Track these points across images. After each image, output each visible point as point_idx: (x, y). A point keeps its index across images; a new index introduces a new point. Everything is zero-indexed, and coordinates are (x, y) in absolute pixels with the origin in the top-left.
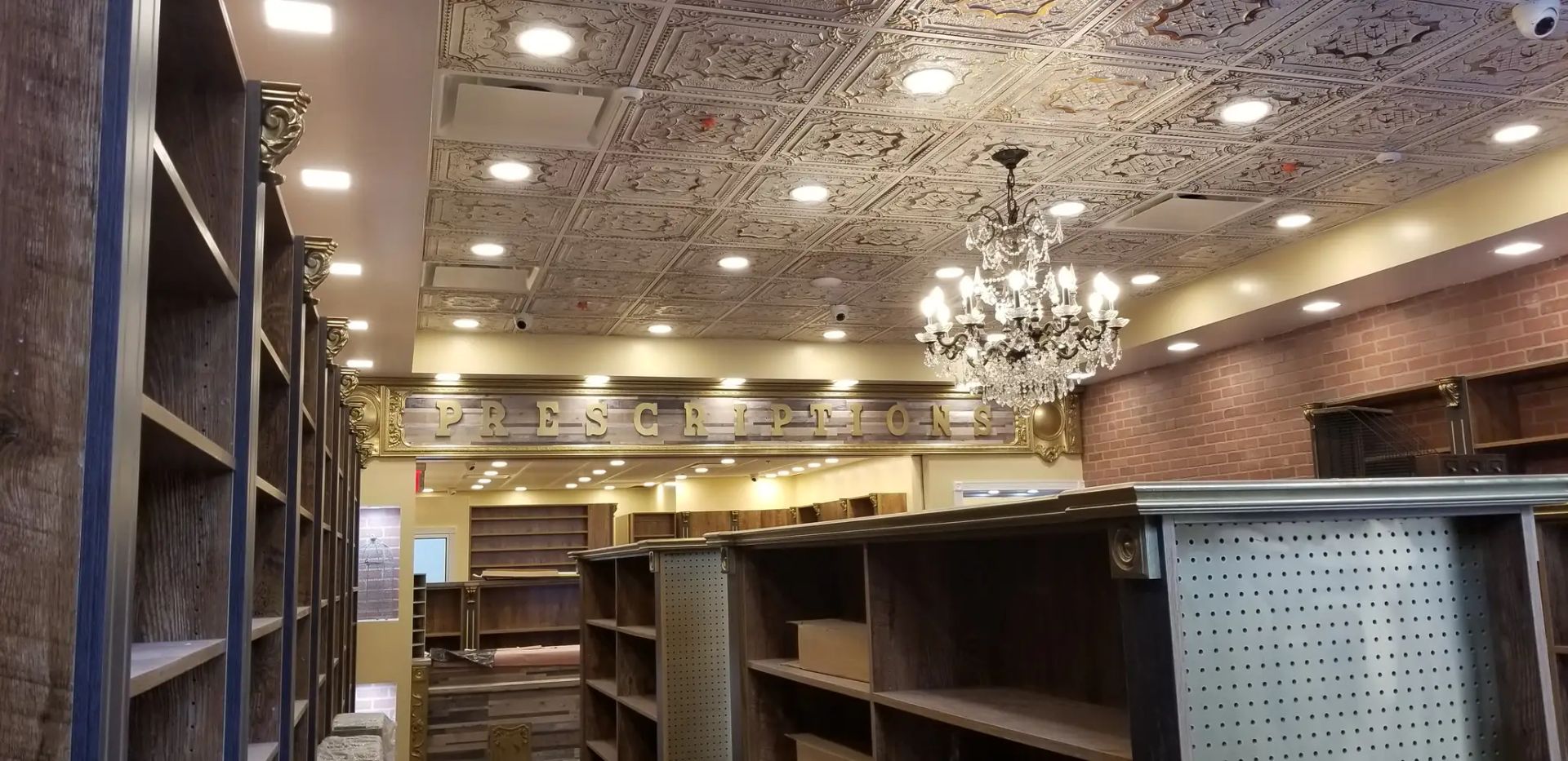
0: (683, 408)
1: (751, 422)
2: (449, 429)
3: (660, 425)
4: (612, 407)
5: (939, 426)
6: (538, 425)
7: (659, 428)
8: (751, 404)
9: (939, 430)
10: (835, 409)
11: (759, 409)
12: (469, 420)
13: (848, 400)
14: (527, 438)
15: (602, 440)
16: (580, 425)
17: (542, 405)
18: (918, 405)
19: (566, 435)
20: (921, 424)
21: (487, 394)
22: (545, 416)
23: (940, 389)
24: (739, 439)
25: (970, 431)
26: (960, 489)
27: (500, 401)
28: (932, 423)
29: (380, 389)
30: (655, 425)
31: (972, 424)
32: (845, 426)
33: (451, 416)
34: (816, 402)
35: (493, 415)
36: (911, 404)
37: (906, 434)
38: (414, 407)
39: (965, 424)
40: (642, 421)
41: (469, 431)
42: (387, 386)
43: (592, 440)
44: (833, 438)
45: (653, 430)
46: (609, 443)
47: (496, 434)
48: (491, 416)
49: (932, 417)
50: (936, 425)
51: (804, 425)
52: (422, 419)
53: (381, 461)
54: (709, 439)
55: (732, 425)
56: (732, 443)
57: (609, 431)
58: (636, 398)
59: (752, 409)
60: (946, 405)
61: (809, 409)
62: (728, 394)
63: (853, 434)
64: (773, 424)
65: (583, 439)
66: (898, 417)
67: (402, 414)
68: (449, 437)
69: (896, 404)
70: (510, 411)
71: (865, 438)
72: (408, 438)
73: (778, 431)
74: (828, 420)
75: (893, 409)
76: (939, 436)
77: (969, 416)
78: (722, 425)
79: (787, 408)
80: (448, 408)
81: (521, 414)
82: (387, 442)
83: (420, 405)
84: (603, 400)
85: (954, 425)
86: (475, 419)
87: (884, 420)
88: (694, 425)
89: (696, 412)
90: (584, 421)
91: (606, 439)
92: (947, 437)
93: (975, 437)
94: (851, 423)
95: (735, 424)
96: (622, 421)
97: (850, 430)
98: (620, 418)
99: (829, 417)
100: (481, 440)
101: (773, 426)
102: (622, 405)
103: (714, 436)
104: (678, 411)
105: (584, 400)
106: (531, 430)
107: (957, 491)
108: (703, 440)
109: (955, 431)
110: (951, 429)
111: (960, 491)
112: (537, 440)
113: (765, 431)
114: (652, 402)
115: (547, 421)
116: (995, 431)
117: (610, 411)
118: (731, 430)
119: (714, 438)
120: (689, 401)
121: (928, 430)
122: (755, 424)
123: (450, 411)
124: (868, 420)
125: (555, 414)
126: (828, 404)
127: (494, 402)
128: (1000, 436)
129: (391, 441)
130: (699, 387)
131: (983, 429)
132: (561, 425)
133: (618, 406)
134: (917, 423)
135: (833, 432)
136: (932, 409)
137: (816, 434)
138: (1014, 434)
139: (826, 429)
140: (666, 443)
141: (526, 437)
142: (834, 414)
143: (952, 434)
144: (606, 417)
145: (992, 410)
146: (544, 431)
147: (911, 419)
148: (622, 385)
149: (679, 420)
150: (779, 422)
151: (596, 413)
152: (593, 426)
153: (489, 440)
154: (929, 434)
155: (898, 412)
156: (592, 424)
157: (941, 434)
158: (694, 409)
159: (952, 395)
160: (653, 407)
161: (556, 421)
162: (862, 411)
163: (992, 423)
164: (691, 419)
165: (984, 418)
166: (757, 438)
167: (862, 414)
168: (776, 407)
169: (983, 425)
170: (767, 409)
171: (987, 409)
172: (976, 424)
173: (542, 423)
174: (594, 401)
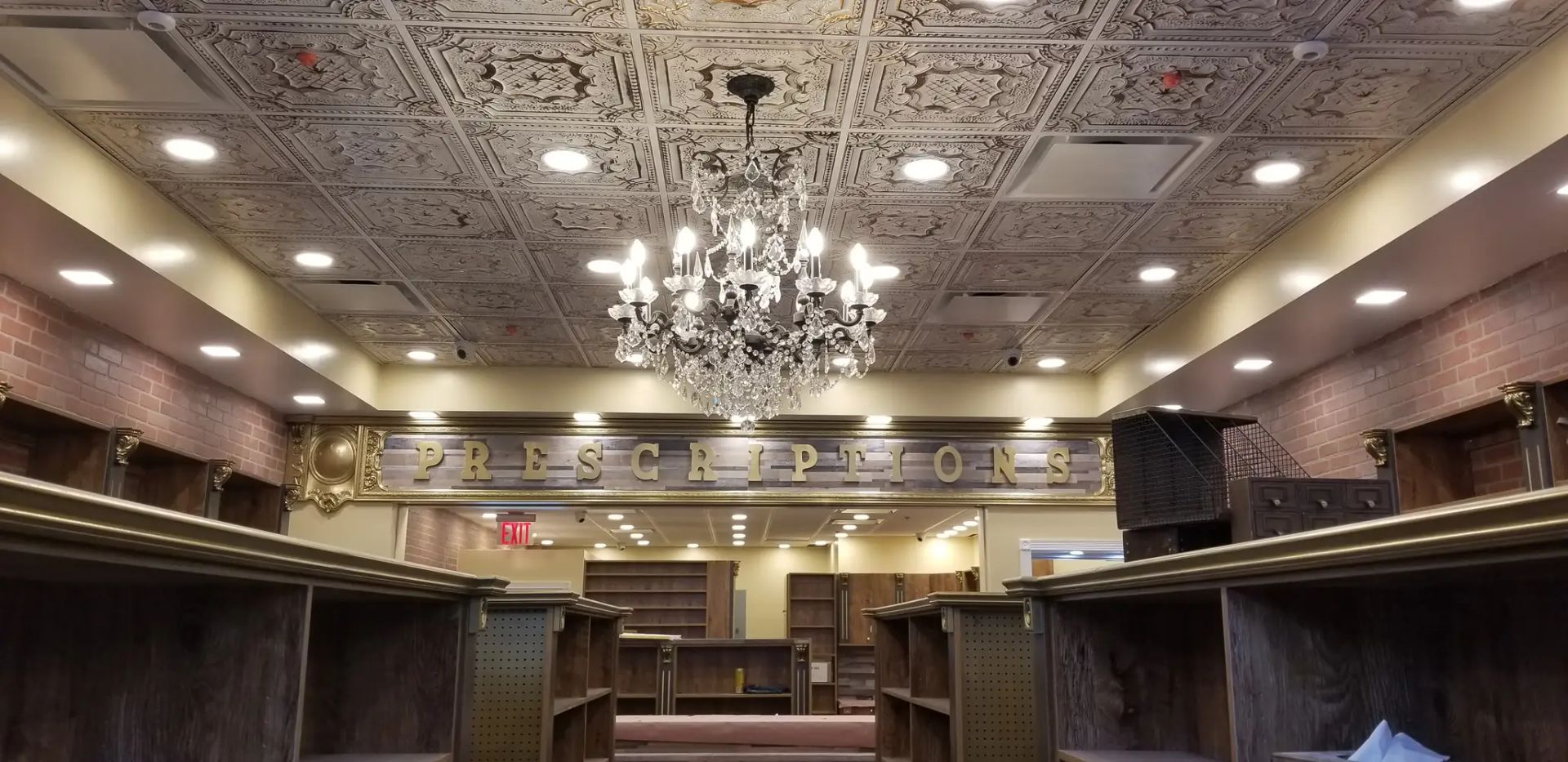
0: (688, 449)
1: (768, 466)
2: (429, 472)
3: (662, 468)
4: (608, 448)
5: (1002, 471)
6: (524, 468)
7: (659, 471)
8: (768, 444)
9: (1001, 476)
10: (871, 451)
11: (778, 451)
12: (451, 463)
13: (886, 441)
14: (512, 483)
15: (596, 485)
16: (571, 468)
17: (530, 446)
18: (974, 446)
19: (555, 479)
20: (977, 468)
21: (471, 434)
22: (532, 457)
23: (1003, 427)
24: (753, 484)
25: (1042, 478)
26: (1026, 547)
27: (484, 441)
28: (992, 468)
29: (358, 429)
30: (655, 469)
31: (1044, 470)
32: (882, 471)
33: (430, 458)
34: (847, 443)
35: (477, 457)
36: (966, 445)
37: (958, 480)
38: (394, 448)
39: (1036, 470)
40: (641, 464)
41: (451, 474)
42: (365, 425)
43: (584, 484)
44: (867, 485)
45: (653, 473)
46: (602, 488)
47: (478, 478)
48: (473, 458)
49: (993, 461)
50: (997, 469)
51: (832, 469)
52: (402, 461)
53: (357, 506)
54: (717, 485)
55: (746, 469)
56: (745, 489)
57: (603, 475)
58: (636, 438)
59: (770, 451)
60: (1011, 446)
61: (837, 450)
62: (741, 432)
63: (892, 481)
64: (794, 468)
65: (573, 483)
66: (949, 459)
67: (380, 455)
68: (428, 480)
69: (947, 445)
70: (496, 452)
71: (907, 484)
72: (387, 482)
73: (799, 476)
74: (861, 464)
75: (942, 451)
76: (1000, 484)
77: (1041, 459)
78: (734, 469)
79: (810, 449)
80: (429, 449)
81: (507, 456)
82: (362, 486)
83: (399, 446)
84: (598, 441)
85: (1020, 470)
86: (458, 461)
87: (931, 463)
88: (701, 469)
89: (703, 454)
90: (576, 463)
91: (600, 483)
92: (1012, 485)
93: (1049, 484)
94: (890, 468)
95: (749, 467)
96: (619, 464)
97: (891, 475)
98: (617, 461)
99: (863, 459)
100: (464, 484)
101: (794, 470)
102: (619, 446)
103: (724, 481)
104: (685, 453)
105: (578, 440)
106: (516, 473)
107: (1025, 550)
108: (711, 486)
109: (1020, 478)
110: (1017, 475)
111: (1028, 550)
112: (521, 484)
113: (784, 475)
114: (653, 442)
115: (535, 463)
116: (1075, 479)
117: (605, 452)
118: (743, 474)
119: (723, 483)
120: (696, 441)
121: (987, 477)
122: (772, 467)
123: (430, 452)
124: (912, 463)
125: (545, 456)
126: (862, 445)
127: (479, 443)
128: (1080, 484)
129: (367, 484)
130: (710, 426)
131: (1060, 475)
132: (550, 468)
133: (614, 447)
134: (973, 467)
135: (867, 477)
136: (992, 451)
137: (846, 480)
138: (1100, 482)
139: (858, 474)
140: (668, 489)
141: (511, 481)
142: (869, 457)
143: (1018, 481)
144: (600, 459)
145: (1070, 453)
146: (530, 474)
147: (965, 463)
148: (620, 423)
149: (683, 463)
150: (801, 465)
151: (590, 454)
152: (586, 469)
153: (471, 484)
154: (987, 481)
155: (948, 455)
156: (584, 467)
157: (1003, 482)
158: (701, 451)
159: (1018, 435)
160: (654, 448)
161: (544, 463)
162: (903, 453)
163: (1072, 469)
164: (696, 462)
165: (1061, 462)
166: (775, 484)
167: (903, 456)
168: (798, 449)
169: (1059, 471)
170: (788, 450)
171: (1064, 451)
172: (1050, 470)
173: (529, 465)
174: (588, 441)
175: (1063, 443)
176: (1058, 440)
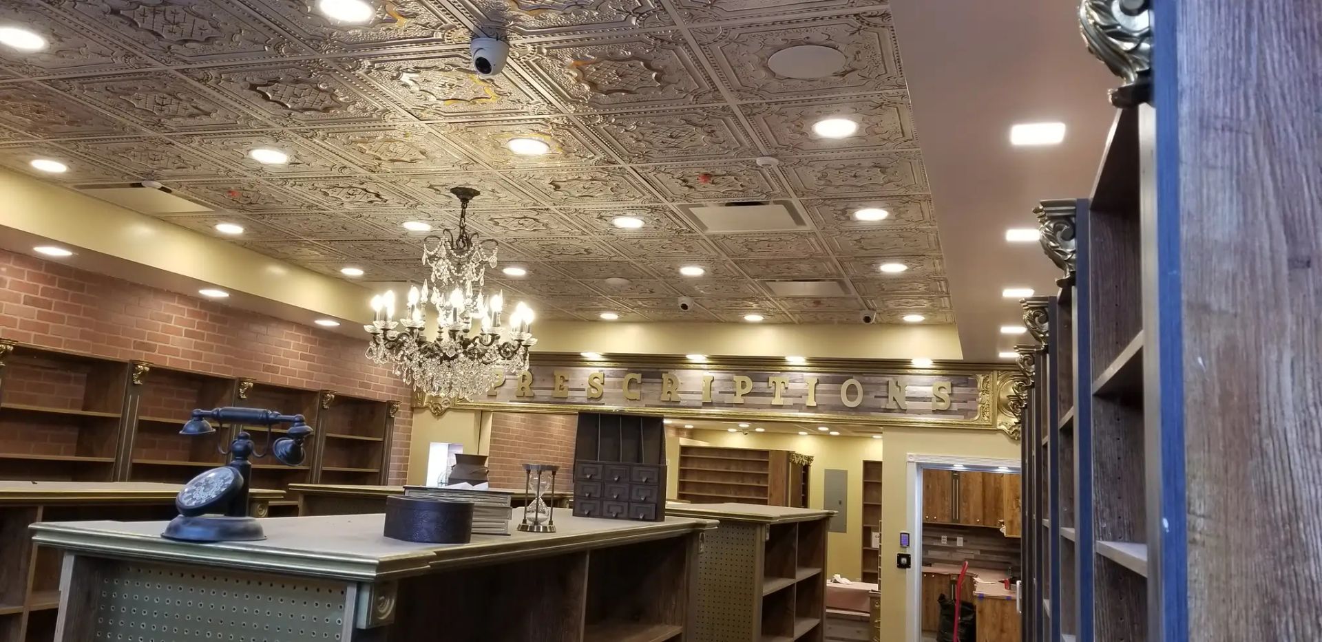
0: (661, 378)
1: (715, 392)
2: (495, 390)
3: (643, 391)
4: (608, 376)
5: (894, 399)
6: (554, 389)
7: (641, 393)
8: (717, 375)
9: (894, 403)
10: (793, 382)
11: (725, 380)
12: (509, 384)
13: (805, 374)
14: (546, 399)
15: (599, 402)
16: (584, 390)
17: (558, 374)
18: (874, 379)
19: (573, 397)
20: (876, 397)
22: (559, 381)
23: (898, 366)
24: (706, 405)
25: (928, 406)
26: (912, 459)
28: (887, 397)
30: (638, 391)
31: (930, 399)
32: (801, 397)
33: (496, 381)
34: (775, 375)
35: (525, 381)
36: (867, 378)
37: (859, 406)
39: (923, 399)
40: (629, 388)
41: (509, 392)
43: (592, 401)
44: (789, 408)
45: (637, 394)
46: (603, 404)
47: (526, 395)
48: (522, 382)
49: (888, 392)
50: (891, 398)
51: (763, 394)
53: (454, 412)
54: (680, 404)
55: (701, 393)
56: (700, 408)
57: (604, 395)
58: (626, 370)
59: (718, 380)
60: (902, 379)
61: (768, 381)
62: (698, 367)
63: (809, 405)
64: (735, 393)
65: (585, 401)
66: (852, 391)
68: (494, 396)
69: (852, 378)
70: (537, 378)
71: (820, 408)
73: (739, 400)
74: (785, 391)
75: (848, 383)
76: (893, 410)
77: (928, 391)
78: (692, 393)
79: (747, 379)
80: (495, 375)
81: (544, 380)
84: (601, 371)
85: (910, 399)
86: (514, 383)
87: (839, 392)
88: (670, 392)
89: (671, 382)
90: (587, 386)
91: (602, 401)
92: (904, 411)
93: (933, 411)
94: (807, 395)
95: (703, 392)
96: (614, 388)
97: (808, 401)
98: (614, 385)
99: (786, 388)
100: (517, 399)
101: (735, 395)
102: (615, 375)
103: (685, 402)
104: (659, 380)
105: (587, 371)
106: (549, 393)
107: (910, 461)
108: (676, 405)
109: (909, 405)
110: (907, 403)
111: (913, 462)
112: (550, 400)
113: (728, 399)
114: (637, 373)
115: (561, 386)
116: (955, 407)
117: (606, 379)
118: (699, 397)
120: (667, 372)
121: (883, 403)
122: (720, 392)
124: (823, 392)
125: (567, 381)
126: (785, 377)
128: (960, 411)
130: (677, 362)
131: (942, 404)
132: (570, 390)
133: (612, 375)
134: (872, 396)
135: (790, 401)
136: (887, 384)
137: (773, 404)
138: (976, 411)
139: (782, 399)
140: (647, 406)
141: (546, 397)
142: (791, 386)
143: (908, 408)
144: (603, 384)
145: (952, 386)
146: (558, 393)
147: (865, 393)
148: (614, 358)
149: (657, 387)
150: (740, 392)
151: (596, 380)
152: (593, 391)
153: (521, 399)
154: (883, 407)
155: (852, 386)
156: (592, 389)
157: (896, 407)
158: (670, 379)
159: (909, 371)
160: (638, 377)
161: (565, 385)
162: (818, 383)
163: (953, 399)
164: (667, 387)
165: (944, 394)
166: (721, 405)
167: (817, 386)
168: (738, 379)
169: (942, 400)
170: (731, 380)
171: (947, 384)
172: (934, 399)
173: (557, 387)
174: (595, 371)
175: (948, 378)
176: (943, 375)
